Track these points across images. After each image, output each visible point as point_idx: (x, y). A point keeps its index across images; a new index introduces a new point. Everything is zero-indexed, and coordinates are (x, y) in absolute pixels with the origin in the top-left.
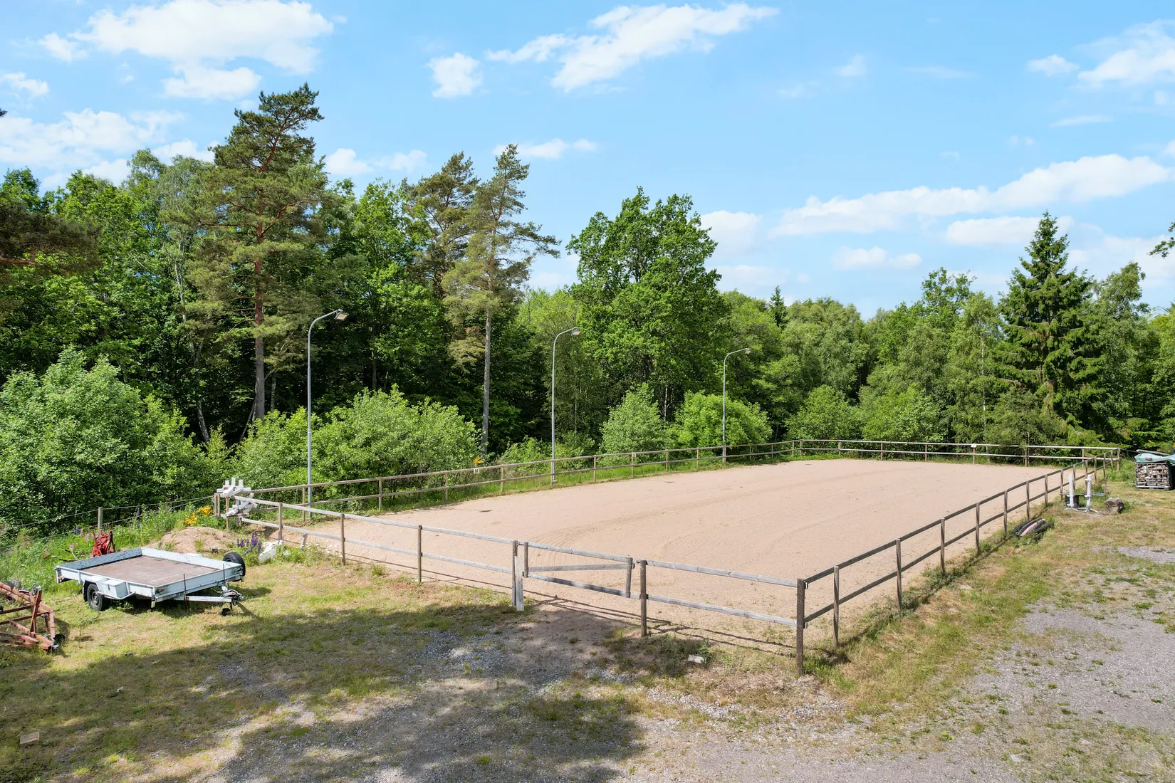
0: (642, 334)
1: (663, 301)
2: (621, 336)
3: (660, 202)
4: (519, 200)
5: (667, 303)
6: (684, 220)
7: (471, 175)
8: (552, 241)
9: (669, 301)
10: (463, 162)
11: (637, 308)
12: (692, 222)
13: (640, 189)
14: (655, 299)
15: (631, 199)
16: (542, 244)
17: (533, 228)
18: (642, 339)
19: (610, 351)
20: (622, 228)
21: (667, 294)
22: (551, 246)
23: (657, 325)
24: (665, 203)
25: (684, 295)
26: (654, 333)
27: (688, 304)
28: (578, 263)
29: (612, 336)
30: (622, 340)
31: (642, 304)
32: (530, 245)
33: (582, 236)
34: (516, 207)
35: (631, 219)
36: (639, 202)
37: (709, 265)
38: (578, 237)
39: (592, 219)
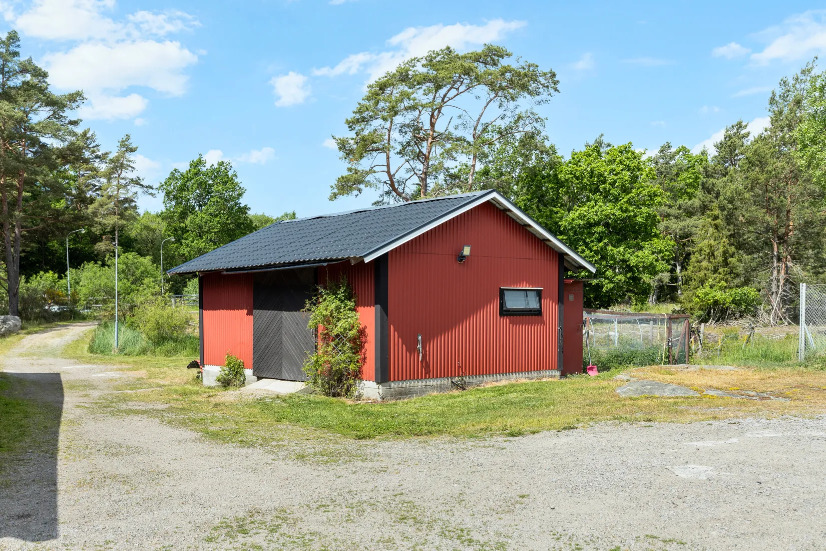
0: (204, 242)
1: (215, 223)
2: (192, 242)
3: (213, 165)
4: (132, 164)
5: (217, 224)
6: (227, 175)
7: (94, 142)
8: (151, 188)
9: (218, 223)
10: (89, 135)
11: (200, 227)
12: (232, 175)
13: (201, 155)
14: (211, 221)
15: (195, 160)
16: (145, 189)
17: (139, 179)
18: (204, 244)
19: (186, 250)
20: (190, 179)
21: (218, 219)
22: (150, 191)
23: (212, 236)
24: (216, 166)
25: (227, 220)
26: (211, 240)
27: (229, 224)
28: (163, 198)
29: (187, 242)
30: (193, 244)
31: (203, 224)
32: (137, 189)
33: (166, 183)
34: (130, 169)
35: (196, 174)
36: (200, 162)
37: (243, 202)
38: (163, 183)
39: (172, 173)
